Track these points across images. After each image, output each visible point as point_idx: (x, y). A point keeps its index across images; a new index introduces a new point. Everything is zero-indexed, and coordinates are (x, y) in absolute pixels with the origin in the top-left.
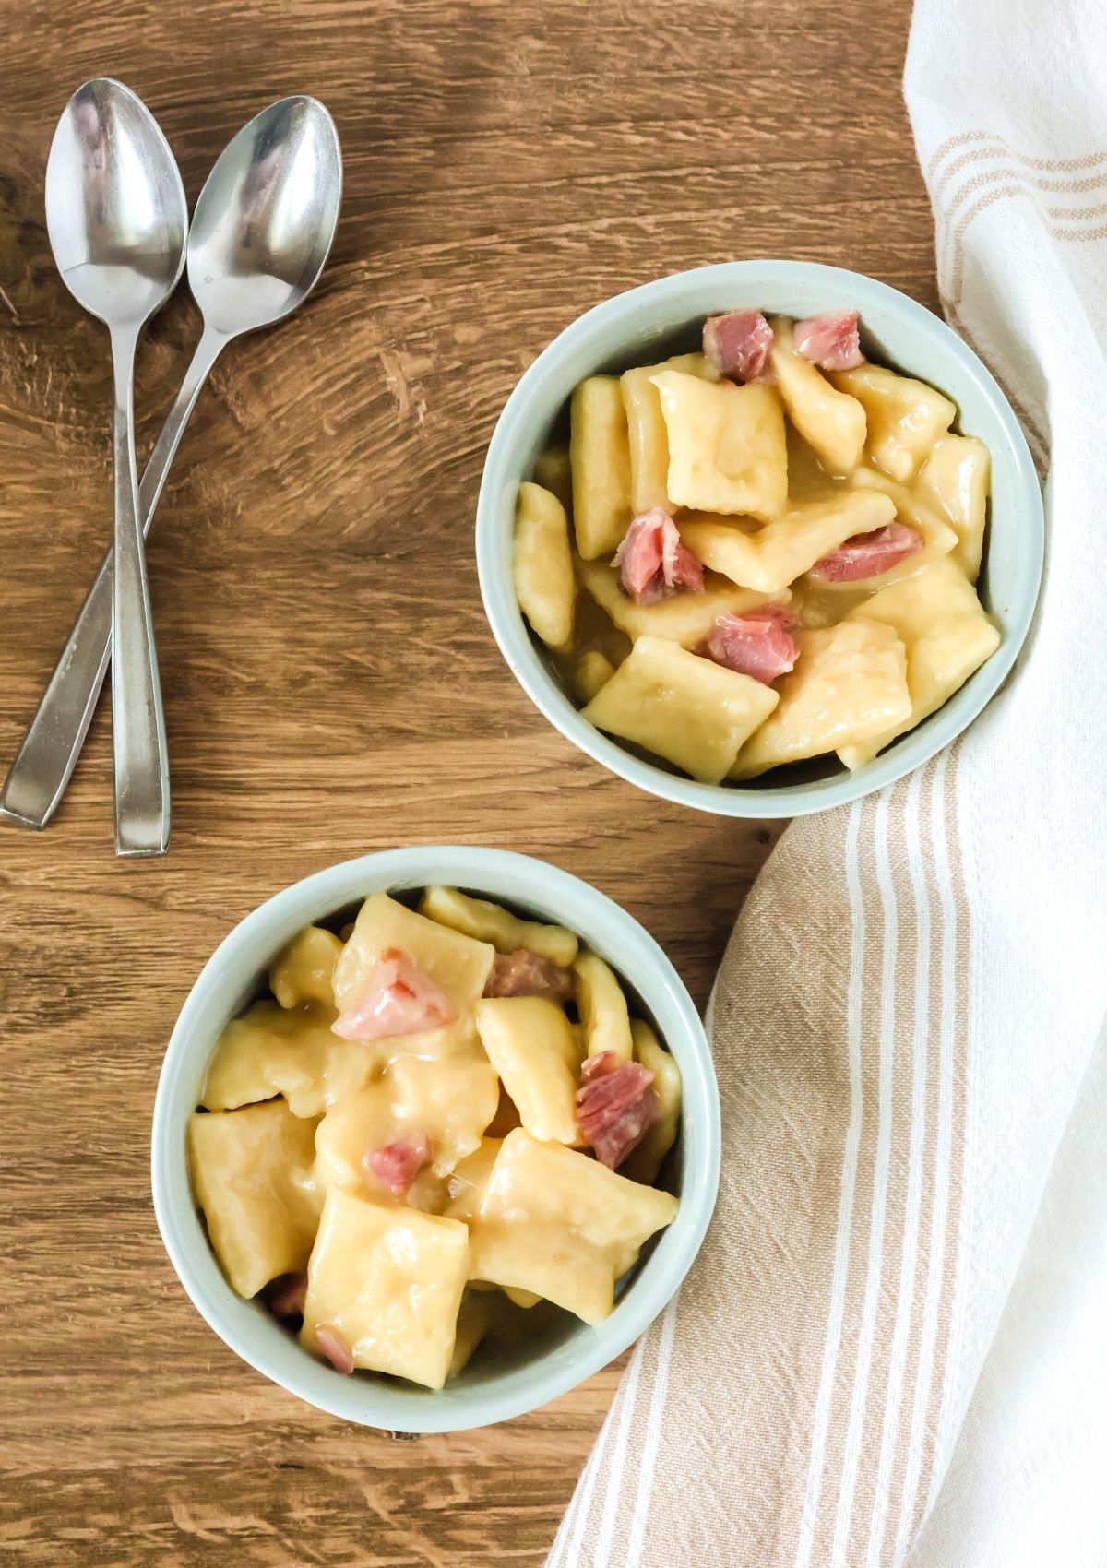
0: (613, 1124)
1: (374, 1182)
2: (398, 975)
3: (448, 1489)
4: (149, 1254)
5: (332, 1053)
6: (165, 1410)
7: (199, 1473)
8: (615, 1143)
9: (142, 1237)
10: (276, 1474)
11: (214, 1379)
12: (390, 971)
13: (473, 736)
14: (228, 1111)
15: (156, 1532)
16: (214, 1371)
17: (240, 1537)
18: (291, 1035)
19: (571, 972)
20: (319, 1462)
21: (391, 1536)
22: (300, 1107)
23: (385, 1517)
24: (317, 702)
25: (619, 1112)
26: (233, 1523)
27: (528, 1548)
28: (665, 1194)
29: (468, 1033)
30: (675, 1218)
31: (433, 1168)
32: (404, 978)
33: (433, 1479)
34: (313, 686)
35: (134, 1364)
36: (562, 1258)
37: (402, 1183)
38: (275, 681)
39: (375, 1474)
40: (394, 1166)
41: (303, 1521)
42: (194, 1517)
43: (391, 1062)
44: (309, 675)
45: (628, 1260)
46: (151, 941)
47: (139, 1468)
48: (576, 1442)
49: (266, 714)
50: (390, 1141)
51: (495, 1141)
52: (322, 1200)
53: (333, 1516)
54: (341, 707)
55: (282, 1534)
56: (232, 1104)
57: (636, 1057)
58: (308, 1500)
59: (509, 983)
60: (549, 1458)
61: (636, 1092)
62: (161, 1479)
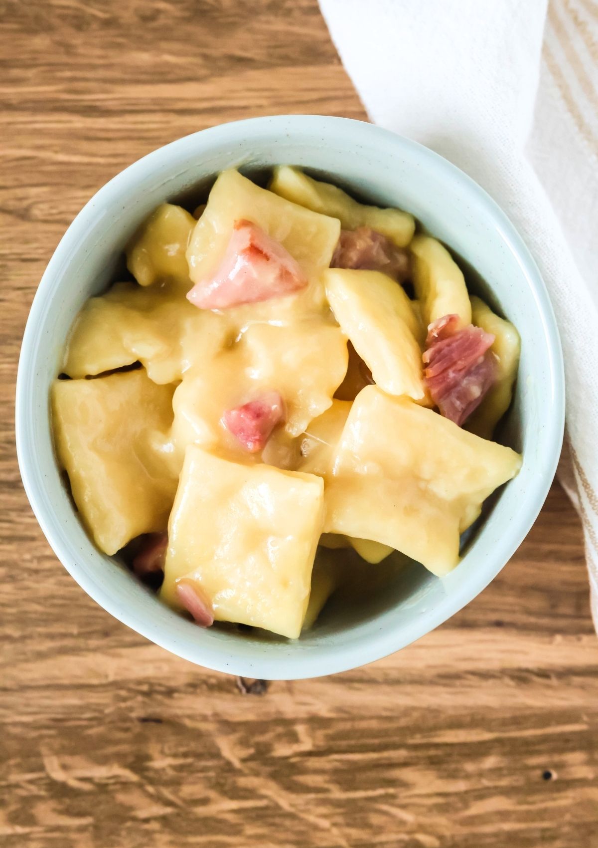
0: (456, 384)
1: (230, 440)
2: (252, 239)
3: (293, 738)
4: (21, 531)
5: (188, 324)
6: (36, 672)
7: (69, 728)
8: (458, 403)
9: (13, 516)
10: (137, 728)
11: (81, 643)
12: (244, 238)
13: (306, 63)
14: (89, 377)
15: (31, 782)
16: (80, 635)
17: (106, 785)
18: (147, 311)
19: (408, 253)
20: (178, 716)
21: (243, 782)
22: (157, 373)
23: (237, 764)
24: (165, 35)
25: (462, 373)
26: (100, 773)
27: (366, 789)
28: (509, 449)
29: (317, 299)
30: (518, 472)
31: (287, 427)
32: (257, 243)
33: (280, 730)
34: (162, 21)
35: (10, 630)
36: (410, 511)
37: (259, 440)
38: (127, 17)
39: (228, 726)
40: (250, 423)
41: (163, 769)
42: (65, 767)
43: (243, 330)
44: (158, 12)
45: (472, 514)
46: (18, 248)
47: (15, 724)
48: (408, 694)
49: (119, 46)
50: (246, 401)
51: (345, 403)
52: (180, 461)
53: (190, 765)
54: (187, 39)
55: (144, 781)
56: (94, 370)
57: (475, 322)
58: (167, 750)
59: (354, 256)
60: (386, 709)
61: (477, 354)
62: (34, 734)
